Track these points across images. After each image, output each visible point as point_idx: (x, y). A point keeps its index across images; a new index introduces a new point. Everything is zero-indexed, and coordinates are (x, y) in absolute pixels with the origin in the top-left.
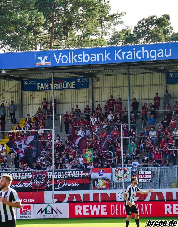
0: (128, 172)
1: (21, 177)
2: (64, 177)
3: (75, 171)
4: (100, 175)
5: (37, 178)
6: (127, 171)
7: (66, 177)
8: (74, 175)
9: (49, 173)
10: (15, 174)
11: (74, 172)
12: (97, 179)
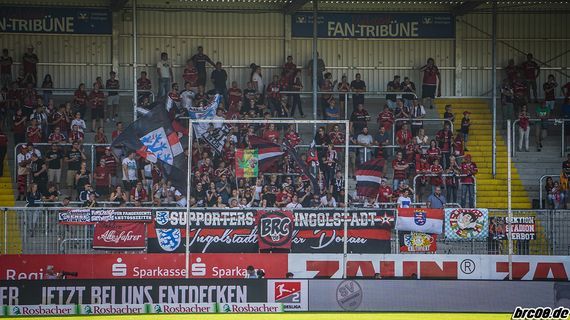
0: (481, 219)
1: (228, 222)
2: (331, 225)
3: (359, 212)
4: (419, 224)
5: (271, 225)
6: (478, 216)
7: (336, 224)
8: (357, 221)
9: (296, 214)
10: (214, 214)
11: (355, 215)
12: (408, 232)
